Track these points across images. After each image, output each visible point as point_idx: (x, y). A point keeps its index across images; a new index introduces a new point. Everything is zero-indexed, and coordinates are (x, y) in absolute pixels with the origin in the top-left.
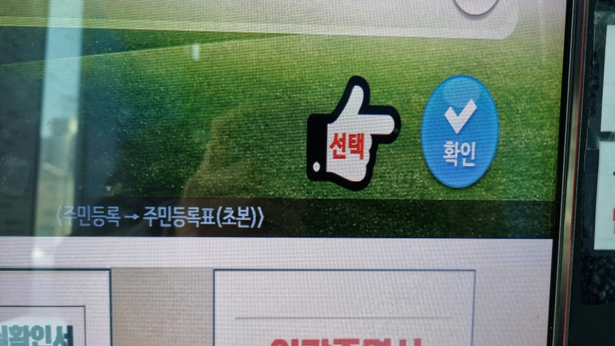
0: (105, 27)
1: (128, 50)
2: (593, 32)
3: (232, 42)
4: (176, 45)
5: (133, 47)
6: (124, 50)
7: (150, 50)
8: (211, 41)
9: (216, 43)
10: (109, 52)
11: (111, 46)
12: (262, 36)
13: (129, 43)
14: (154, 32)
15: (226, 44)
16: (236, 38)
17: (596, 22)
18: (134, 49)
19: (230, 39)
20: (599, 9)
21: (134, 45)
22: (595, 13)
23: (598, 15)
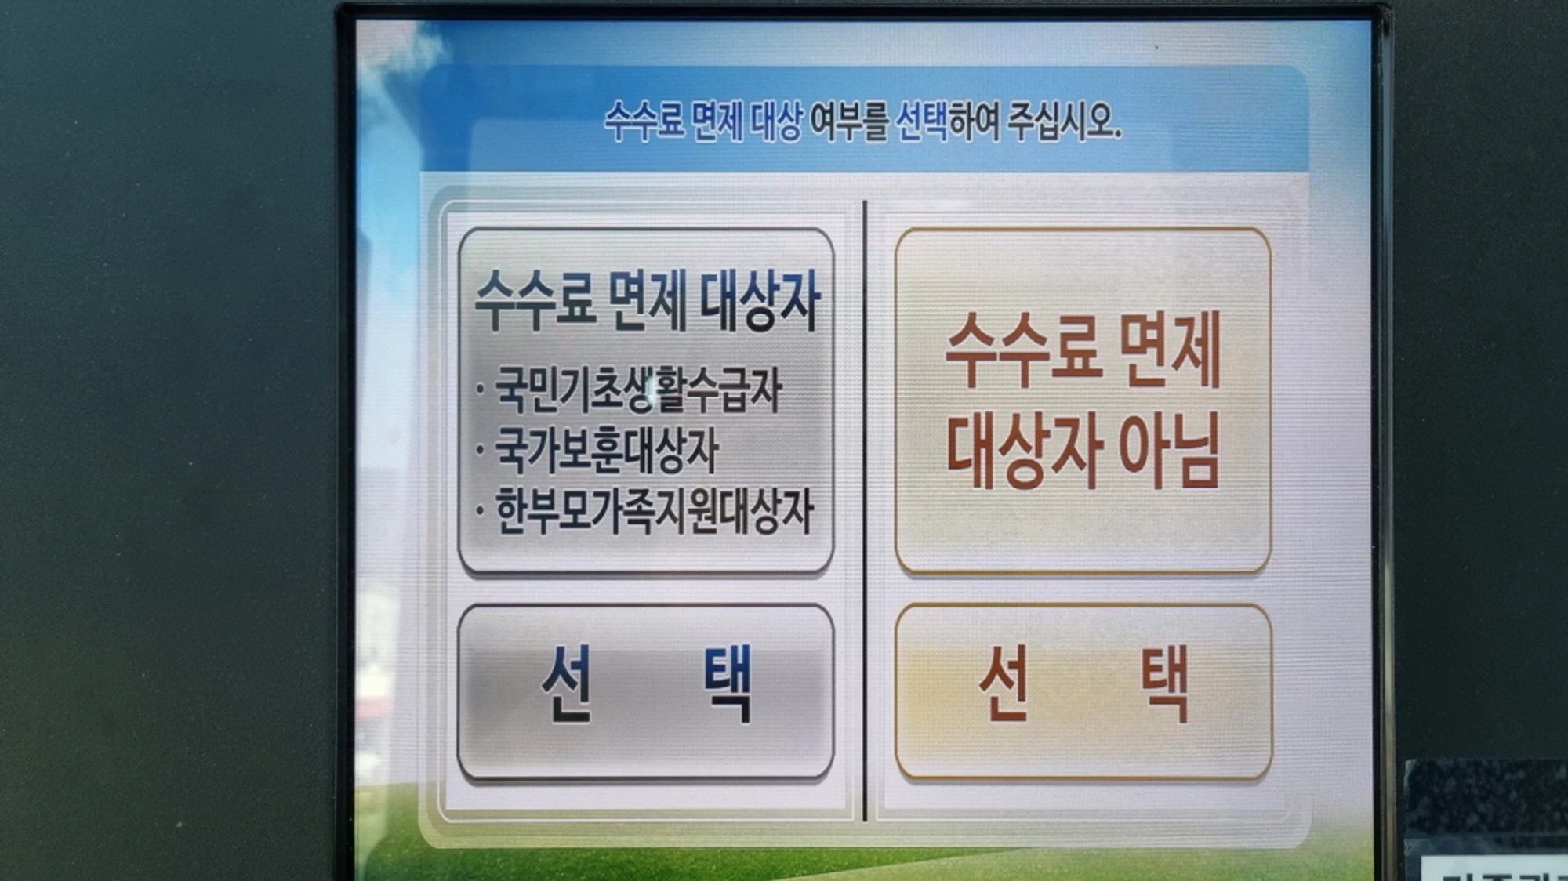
0: (801, 845)
1: (827, 872)
2: (1404, 865)
3: (952, 859)
4: (884, 864)
5: (833, 868)
6: (822, 872)
7: (852, 871)
8: (926, 859)
9: (933, 861)
10: (803, 875)
11: (806, 867)
12: (989, 850)
13: (827, 863)
14: (856, 850)
15: (944, 862)
16: (956, 855)
17: (1407, 853)
18: (833, 871)
19: (949, 856)
20: (1410, 837)
21: (834, 866)
22: (1406, 843)
23: (1410, 845)
